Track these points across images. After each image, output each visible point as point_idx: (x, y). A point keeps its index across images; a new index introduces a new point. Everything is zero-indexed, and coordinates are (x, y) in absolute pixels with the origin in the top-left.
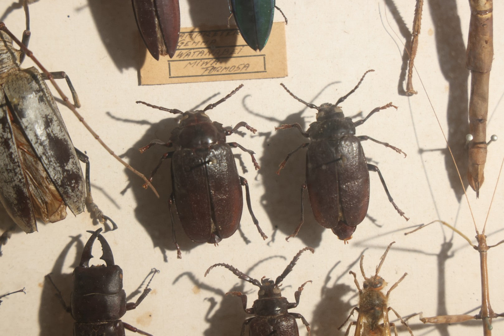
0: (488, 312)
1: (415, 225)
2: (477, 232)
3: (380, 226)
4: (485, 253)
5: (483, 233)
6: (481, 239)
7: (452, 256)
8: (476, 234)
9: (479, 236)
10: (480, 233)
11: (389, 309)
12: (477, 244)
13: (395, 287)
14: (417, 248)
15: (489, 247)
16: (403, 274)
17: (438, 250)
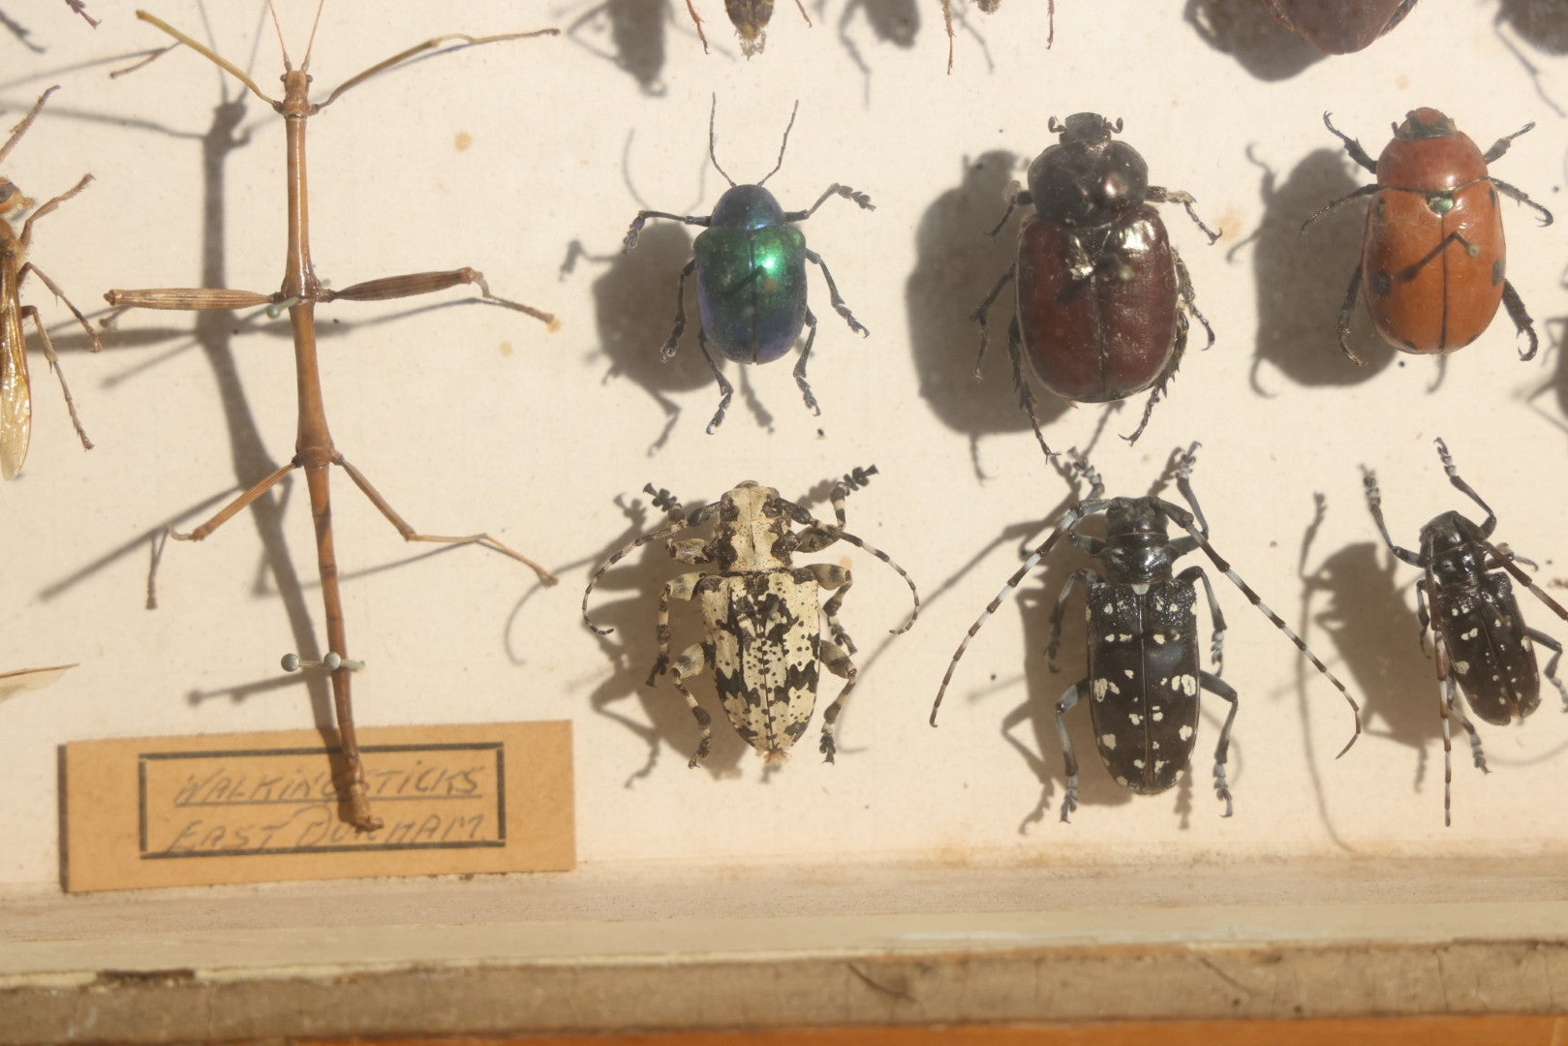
0: (303, 283)
1: (142, 50)
2: (288, 65)
3: (39, 50)
4: (299, 120)
5: (302, 68)
6: (294, 83)
7: (244, 141)
8: (284, 72)
9: (290, 75)
10: (296, 67)
11: (27, 267)
12: (281, 97)
13: (50, 210)
14: (147, 114)
15: (317, 108)
16: (80, 179)
17: (204, 123)
